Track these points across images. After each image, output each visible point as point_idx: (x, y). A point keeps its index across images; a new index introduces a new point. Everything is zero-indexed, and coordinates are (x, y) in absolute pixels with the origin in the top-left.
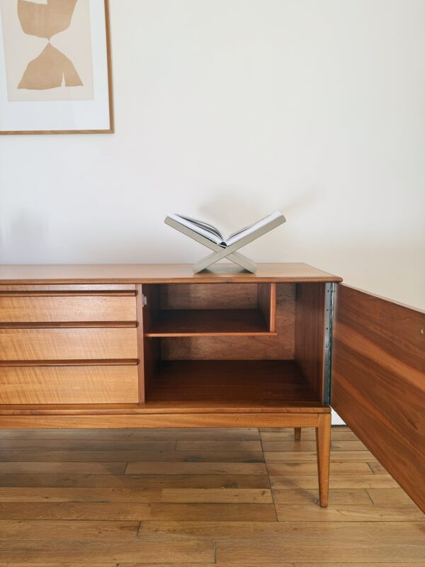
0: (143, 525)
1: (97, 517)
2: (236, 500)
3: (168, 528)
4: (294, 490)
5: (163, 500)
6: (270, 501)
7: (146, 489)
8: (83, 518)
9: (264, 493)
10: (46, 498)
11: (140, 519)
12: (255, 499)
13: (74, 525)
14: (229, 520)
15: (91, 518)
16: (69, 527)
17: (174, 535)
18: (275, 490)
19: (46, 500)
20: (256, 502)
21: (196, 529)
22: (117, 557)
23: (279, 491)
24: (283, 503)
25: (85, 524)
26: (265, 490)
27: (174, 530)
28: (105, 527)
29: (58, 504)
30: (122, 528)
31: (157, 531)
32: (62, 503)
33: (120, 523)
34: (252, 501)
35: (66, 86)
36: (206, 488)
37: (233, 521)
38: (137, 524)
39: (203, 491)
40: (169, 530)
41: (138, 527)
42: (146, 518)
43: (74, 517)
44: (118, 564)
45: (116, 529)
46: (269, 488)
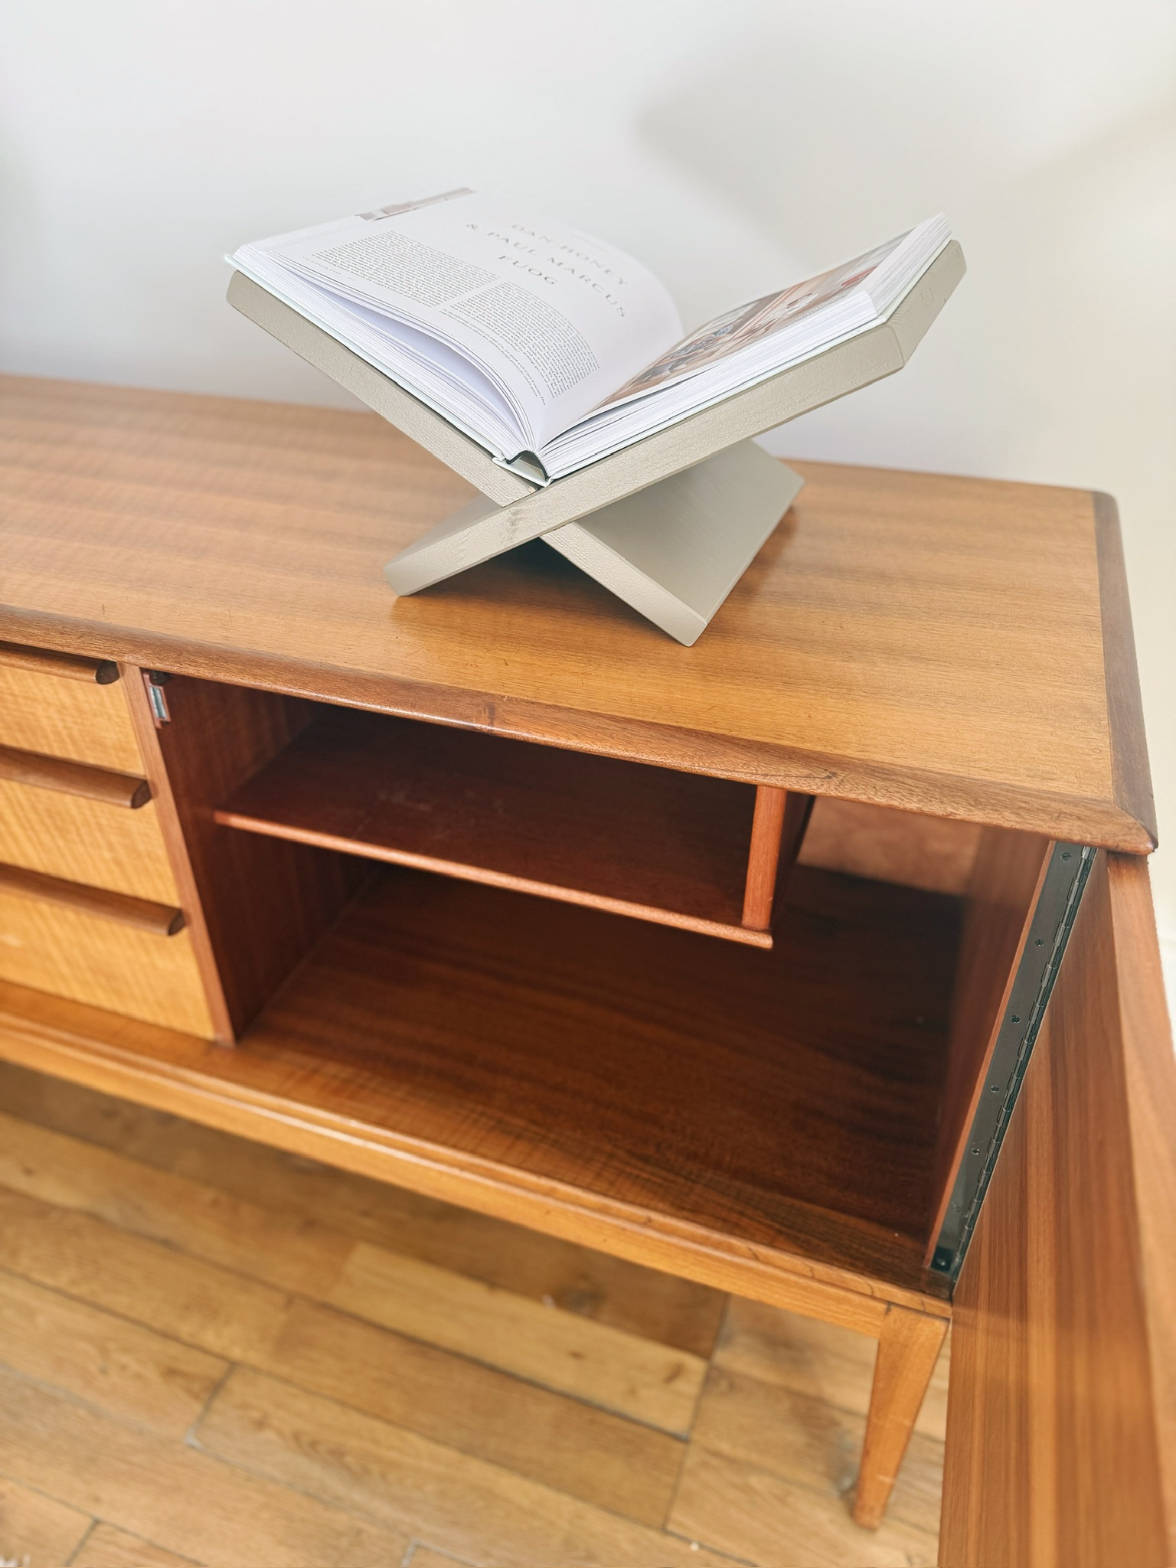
0: (235, 1385)
1: (122, 1301)
2: (566, 1376)
3: (300, 1425)
4: (790, 1392)
5: (339, 1296)
6: (676, 1421)
7: (310, 1225)
8: (83, 1290)
9: (676, 1373)
10: (28, 1172)
11: (236, 1353)
12: (632, 1391)
13: (51, 1313)
14: (505, 1462)
15: (106, 1299)
16: (32, 1314)
17: (304, 1465)
18: (722, 1373)
19: (20, 1182)
20: (632, 1408)
21: (378, 1461)
22: (108, 1491)
23: (732, 1384)
24: (726, 1447)
25: (81, 1320)
26: (688, 1359)
27: (314, 1444)
28: (128, 1352)
29: (43, 1210)
30: (170, 1373)
31: (260, 1425)
32: (56, 1208)
33: (174, 1349)
34: (618, 1403)
36: (491, 1286)
37: (513, 1470)
38: (213, 1369)
39: (475, 1293)
40: (297, 1437)
41: (216, 1388)
42: (254, 1357)
43: (62, 1280)
44: (97, 1522)
45: (152, 1374)
46: (706, 1355)
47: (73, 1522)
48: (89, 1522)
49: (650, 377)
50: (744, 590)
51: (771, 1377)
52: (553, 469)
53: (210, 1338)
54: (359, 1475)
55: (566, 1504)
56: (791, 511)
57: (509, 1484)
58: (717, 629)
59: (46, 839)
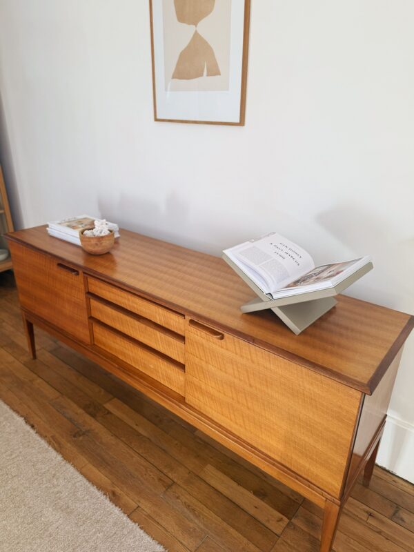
0: (174, 487)
1: (152, 461)
2: (252, 511)
3: (187, 501)
4: (310, 535)
5: (202, 475)
6: (278, 531)
7: (198, 456)
8: (144, 455)
9: (281, 520)
10: (137, 425)
11: (175, 480)
12: (268, 521)
13: (136, 458)
14: (233, 527)
15: (149, 459)
16: (132, 457)
17: (186, 510)
18: (293, 524)
19: (135, 427)
20: (267, 524)
21: (203, 515)
22: (142, 501)
23: (295, 528)
24: (289, 541)
25: (143, 462)
26: (284, 518)
27: (189, 506)
28: (151, 472)
29: (139, 435)
30: (160, 480)
31: (178, 498)
32: (141, 435)
33: (162, 475)
34: (264, 522)
35: (207, 76)
36: (239, 484)
37: (234, 528)
38: (170, 482)
39: (234, 484)
40: (185, 503)
41: (169, 487)
42: (179, 482)
43: (140, 452)
44: (139, 506)
45: (155, 478)
46: (290, 519)
47: (134, 505)
48: (137, 506)
49: (296, 283)
50: (314, 325)
51: (306, 529)
52: (274, 297)
53: (170, 475)
54: (197, 517)
55: (245, 540)
56: (334, 308)
57: (232, 530)
58: (303, 333)
59: (165, 346)
